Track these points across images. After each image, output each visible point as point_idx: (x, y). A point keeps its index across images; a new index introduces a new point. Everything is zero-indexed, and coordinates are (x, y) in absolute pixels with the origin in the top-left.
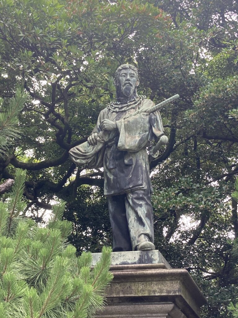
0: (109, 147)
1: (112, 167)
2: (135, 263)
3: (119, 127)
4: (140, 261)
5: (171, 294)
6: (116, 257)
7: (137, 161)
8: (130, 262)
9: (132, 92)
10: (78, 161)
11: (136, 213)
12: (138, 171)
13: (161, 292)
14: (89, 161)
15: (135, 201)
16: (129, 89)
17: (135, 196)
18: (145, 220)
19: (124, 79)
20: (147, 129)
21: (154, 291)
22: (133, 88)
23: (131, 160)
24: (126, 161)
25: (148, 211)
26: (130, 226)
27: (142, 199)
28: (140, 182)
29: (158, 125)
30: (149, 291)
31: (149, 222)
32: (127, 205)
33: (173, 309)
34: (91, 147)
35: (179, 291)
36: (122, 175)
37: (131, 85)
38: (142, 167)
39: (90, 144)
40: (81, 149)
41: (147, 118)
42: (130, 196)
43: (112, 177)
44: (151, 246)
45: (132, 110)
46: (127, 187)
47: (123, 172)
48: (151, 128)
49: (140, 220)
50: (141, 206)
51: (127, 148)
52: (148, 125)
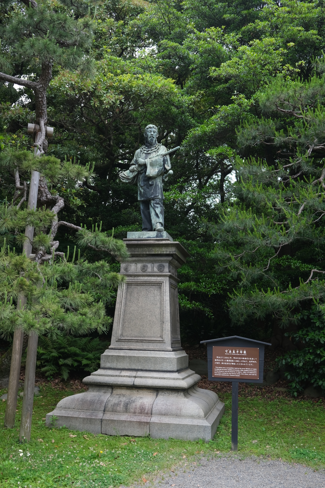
0: (141, 174)
1: (142, 185)
2: (154, 237)
3: (147, 163)
4: (157, 237)
5: (171, 253)
6: (145, 234)
7: (156, 183)
8: (151, 237)
9: (154, 142)
10: (124, 181)
11: (155, 211)
12: (156, 188)
13: (167, 252)
14: (130, 181)
15: (155, 204)
16: (152, 140)
17: (155, 202)
18: (160, 215)
19: (150, 134)
20: (162, 165)
21: (163, 252)
22: (154, 139)
23: (153, 182)
24: (150, 183)
25: (161, 210)
26: (152, 218)
27: (158, 204)
28: (157, 195)
29: (168, 163)
30: (161, 251)
31: (161, 216)
32: (150, 206)
33: (172, 259)
34: (131, 173)
35: (175, 251)
36: (148, 190)
37: (154, 138)
38: (158, 186)
39: (131, 171)
40: (125, 174)
41: (162, 159)
42: (152, 202)
43: (142, 191)
44: (162, 229)
45: (154, 153)
46: (151, 197)
47: (148, 188)
48: (164, 164)
49: (157, 215)
50: (158, 207)
51: (151, 176)
52: (162, 163)
